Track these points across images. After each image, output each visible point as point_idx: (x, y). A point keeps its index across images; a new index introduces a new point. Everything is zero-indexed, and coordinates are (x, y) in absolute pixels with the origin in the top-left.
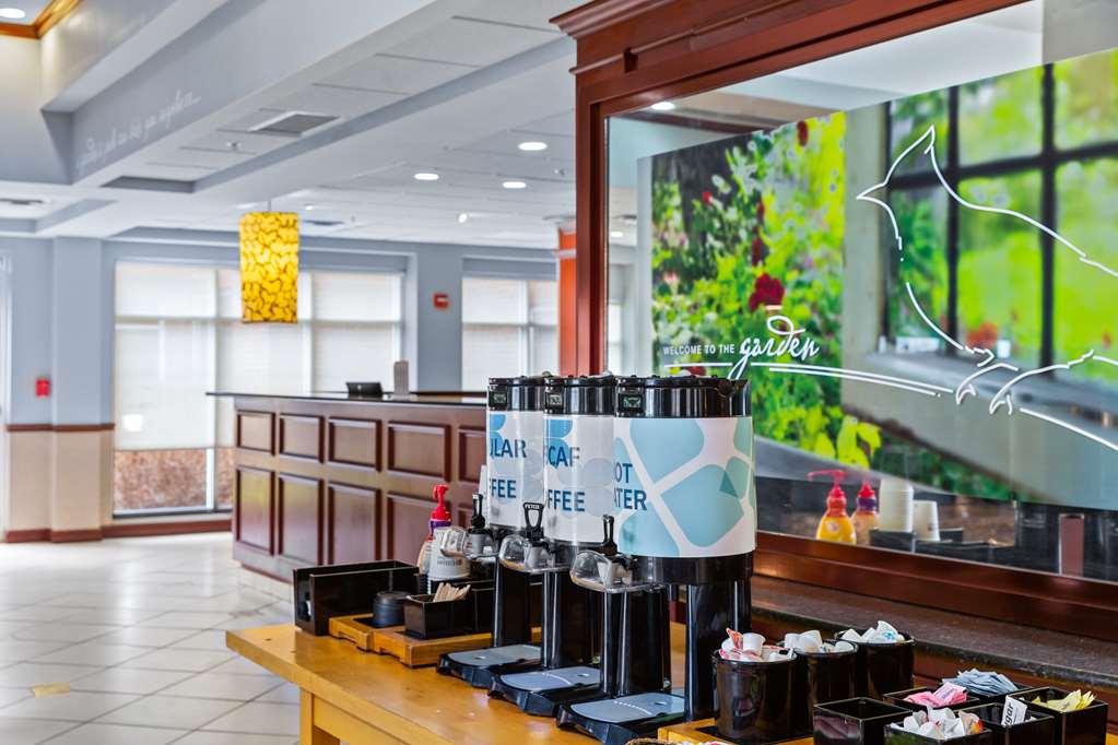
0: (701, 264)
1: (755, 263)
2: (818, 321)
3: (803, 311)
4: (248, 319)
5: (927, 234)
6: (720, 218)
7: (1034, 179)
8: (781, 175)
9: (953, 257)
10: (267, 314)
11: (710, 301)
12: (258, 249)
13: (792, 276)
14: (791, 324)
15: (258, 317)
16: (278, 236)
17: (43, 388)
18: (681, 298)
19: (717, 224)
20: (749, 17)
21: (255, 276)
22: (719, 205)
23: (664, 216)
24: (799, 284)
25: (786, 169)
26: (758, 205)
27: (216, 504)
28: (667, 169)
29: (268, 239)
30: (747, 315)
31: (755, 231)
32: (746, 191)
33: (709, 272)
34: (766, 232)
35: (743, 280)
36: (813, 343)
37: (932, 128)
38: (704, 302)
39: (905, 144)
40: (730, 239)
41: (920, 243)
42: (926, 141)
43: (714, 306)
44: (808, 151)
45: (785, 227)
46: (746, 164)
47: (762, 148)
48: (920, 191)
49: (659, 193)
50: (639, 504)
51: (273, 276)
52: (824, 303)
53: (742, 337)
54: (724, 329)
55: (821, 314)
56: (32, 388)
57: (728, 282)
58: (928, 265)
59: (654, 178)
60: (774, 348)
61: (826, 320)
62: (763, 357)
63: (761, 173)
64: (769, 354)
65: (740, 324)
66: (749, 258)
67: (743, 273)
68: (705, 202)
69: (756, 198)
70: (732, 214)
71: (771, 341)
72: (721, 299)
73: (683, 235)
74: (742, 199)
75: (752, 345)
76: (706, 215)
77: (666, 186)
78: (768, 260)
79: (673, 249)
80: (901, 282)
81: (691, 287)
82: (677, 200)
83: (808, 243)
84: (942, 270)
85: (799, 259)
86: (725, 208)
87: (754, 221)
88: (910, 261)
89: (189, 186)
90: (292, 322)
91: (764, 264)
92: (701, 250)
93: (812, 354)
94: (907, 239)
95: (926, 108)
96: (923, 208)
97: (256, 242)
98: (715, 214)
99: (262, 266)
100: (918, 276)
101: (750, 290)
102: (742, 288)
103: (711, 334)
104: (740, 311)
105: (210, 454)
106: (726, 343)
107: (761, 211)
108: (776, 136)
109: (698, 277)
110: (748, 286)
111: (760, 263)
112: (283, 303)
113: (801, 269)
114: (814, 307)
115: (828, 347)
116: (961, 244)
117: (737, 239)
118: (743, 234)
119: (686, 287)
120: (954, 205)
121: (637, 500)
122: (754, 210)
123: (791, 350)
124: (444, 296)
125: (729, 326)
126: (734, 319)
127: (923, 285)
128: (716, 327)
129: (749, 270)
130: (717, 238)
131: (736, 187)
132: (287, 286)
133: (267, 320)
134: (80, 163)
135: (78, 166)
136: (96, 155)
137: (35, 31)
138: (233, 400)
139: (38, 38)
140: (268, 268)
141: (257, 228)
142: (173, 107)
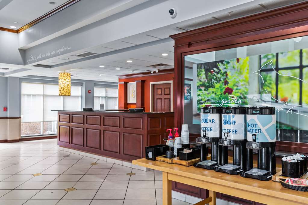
0: (211, 85)
1: (225, 85)
2: (242, 96)
3: (238, 94)
4: (61, 95)
5: (270, 80)
6: (216, 76)
7: (298, 71)
8: (232, 68)
9: (277, 85)
10: (65, 94)
11: (213, 92)
12: (63, 80)
13: (235, 88)
14: (235, 97)
15: (63, 94)
16: (67, 78)
17: (5, 109)
18: (205, 91)
19: (215, 77)
20: (223, 38)
21: (62, 86)
22: (215, 74)
23: (200, 75)
24: (237, 89)
25: (233, 67)
26: (226, 74)
27: (43, 133)
28: (201, 66)
29: (65, 78)
30: (223, 95)
31: (225, 79)
32: (223, 71)
33: (213, 87)
34: (228, 79)
35: (222, 88)
36: (241, 101)
37: (272, 60)
38: (211, 92)
39: (265, 63)
40: (218, 80)
41: (269, 82)
42: (270, 63)
43: (214, 93)
44: (239, 64)
45: (233, 78)
46: (223, 66)
47: (227, 63)
48: (269, 72)
49: (199, 71)
50: (260, 132)
51: (66, 86)
52: (244, 93)
53: (222, 99)
54: (217, 97)
55: (243, 95)
56: (3, 109)
57: (218, 89)
58: (271, 86)
59: (197, 68)
60: (231, 101)
61: (244, 96)
62: (228, 103)
63: (227, 68)
64: (229, 102)
65: (221, 97)
66: (224, 84)
67: (222, 87)
68: (211, 73)
69: (226, 72)
70: (219, 75)
71: (230, 100)
72: (216, 92)
73: (205, 79)
74: (222, 73)
75: (225, 101)
76: (212, 75)
77: (201, 70)
78: (228, 84)
79: (203, 82)
80: (264, 89)
81: (208, 89)
82: (204, 72)
83: (240, 81)
84: (274, 87)
85: (237, 84)
86: (217, 74)
87: (225, 77)
88: (266, 85)
89: (50, 67)
90: (70, 96)
91: (228, 85)
92: (210, 82)
93: (241, 102)
94: (265, 81)
95: (270, 57)
96: (269, 75)
97: (62, 79)
98: (214, 75)
100: (268, 88)
101: (224, 90)
102: (222, 90)
103: (213, 99)
104: (221, 94)
105: (42, 123)
106: (217, 100)
107: (227, 75)
108: (231, 61)
109: (210, 88)
110: (223, 89)
111: (227, 85)
112: (68, 92)
113: (237, 86)
114: (241, 93)
115: (245, 101)
116: (279, 82)
117: (220, 80)
118: (222, 79)
119: (206, 90)
120: (277, 75)
121: (259, 131)
122: (225, 75)
123: (235, 102)
124: (90, 91)
125: (218, 97)
126: (219, 96)
127: (269, 90)
128: (214, 97)
129: (224, 86)
130: (215, 80)
131: (220, 70)
132: (69, 88)
133: (65, 95)
134: (28, 61)
135: (27, 61)
136: (34, 59)
137: (17, 32)
138: (57, 111)
139: (18, 33)
140: (65, 84)
141: (63, 76)
142: (61, 50)
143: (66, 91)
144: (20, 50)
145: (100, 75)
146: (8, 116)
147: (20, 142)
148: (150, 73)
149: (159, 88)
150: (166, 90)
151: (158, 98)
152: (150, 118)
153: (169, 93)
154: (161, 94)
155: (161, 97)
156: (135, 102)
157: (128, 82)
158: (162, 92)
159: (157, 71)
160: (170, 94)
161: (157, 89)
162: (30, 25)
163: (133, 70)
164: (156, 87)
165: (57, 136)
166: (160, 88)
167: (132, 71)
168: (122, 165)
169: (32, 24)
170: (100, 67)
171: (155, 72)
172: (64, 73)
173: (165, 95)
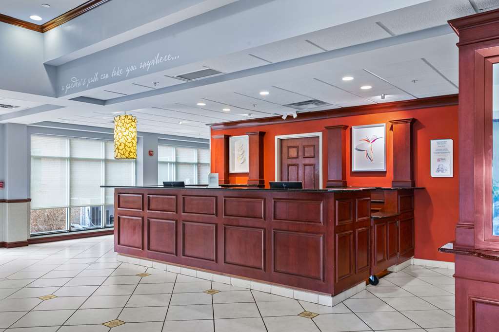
4: (119, 157)
10: (127, 155)
12: (124, 129)
15: (123, 156)
16: (132, 125)
17: (1, 184)
21: (122, 140)
27: (70, 228)
29: (128, 126)
51: (130, 140)
89: (103, 102)
97: (122, 127)
99: (126, 136)
112: (133, 151)
124: (152, 152)
133: (127, 158)
134: (65, 88)
135: (63, 89)
136: (80, 84)
137: (42, 29)
138: (113, 189)
139: (43, 32)
140: (128, 137)
141: (123, 121)
142: (153, 62)
143: (129, 149)
144: (47, 66)
145: (180, 123)
146: (7, 198)
147: (29, 245)
148: (280, 118)
149: (292, 145)
150: (306, 149)
151: (290, 163)
152: (337, 200)
153: (313, 155)
154: (297, 158)
155: (298, 163)
156: (247, 171)
157: (230, 136)
158: (298, 153)
159: (295, 116)
160: (315, 156)
161: (289, 147)
162: (68, 15)
163: (251, 112)
164: (285, 144)
165: (113, 231)
166: (295, 145)
167: (247, 115)
168: (270, 293)
169: (72, 15)
170: (199, 104)
171: (290, 117)
172: (126, 116)
173: (304, 158)
